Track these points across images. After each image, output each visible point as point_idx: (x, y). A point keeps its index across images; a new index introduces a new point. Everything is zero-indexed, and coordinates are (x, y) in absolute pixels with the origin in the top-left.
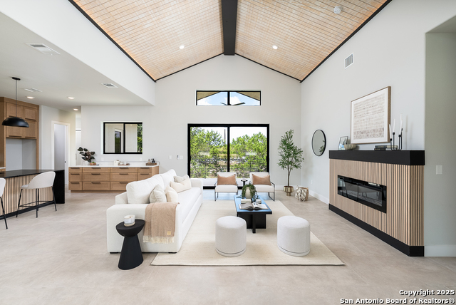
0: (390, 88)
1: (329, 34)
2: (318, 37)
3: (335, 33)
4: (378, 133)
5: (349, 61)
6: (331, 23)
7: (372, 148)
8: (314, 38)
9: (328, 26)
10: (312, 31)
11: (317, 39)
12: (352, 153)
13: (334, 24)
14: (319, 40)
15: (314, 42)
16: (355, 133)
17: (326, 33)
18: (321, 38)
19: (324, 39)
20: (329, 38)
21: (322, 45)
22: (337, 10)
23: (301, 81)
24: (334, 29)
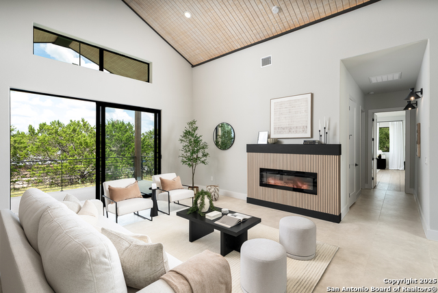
0: (312, 95)
1: (253, 29)
2: (242, 26)
3: (259, 30)
4: (301, 130)
5: (266, 61)
6: (262, 19)
7: (301, 142)
8: (237, 26)
9: (257, 20)
10: (241, 17)
11: (239, 28)
12: (275, 147)
13: (263, 21)
14: (240, 30)
15: (235, 29)
16: (275, 129)
17: (251, 26)
18: (244, 29)
19: (245, 31)
20: (251, 32)
21: (240, 36)
22: (275, 9)
23: (193, 66)
24: (261, 26)
